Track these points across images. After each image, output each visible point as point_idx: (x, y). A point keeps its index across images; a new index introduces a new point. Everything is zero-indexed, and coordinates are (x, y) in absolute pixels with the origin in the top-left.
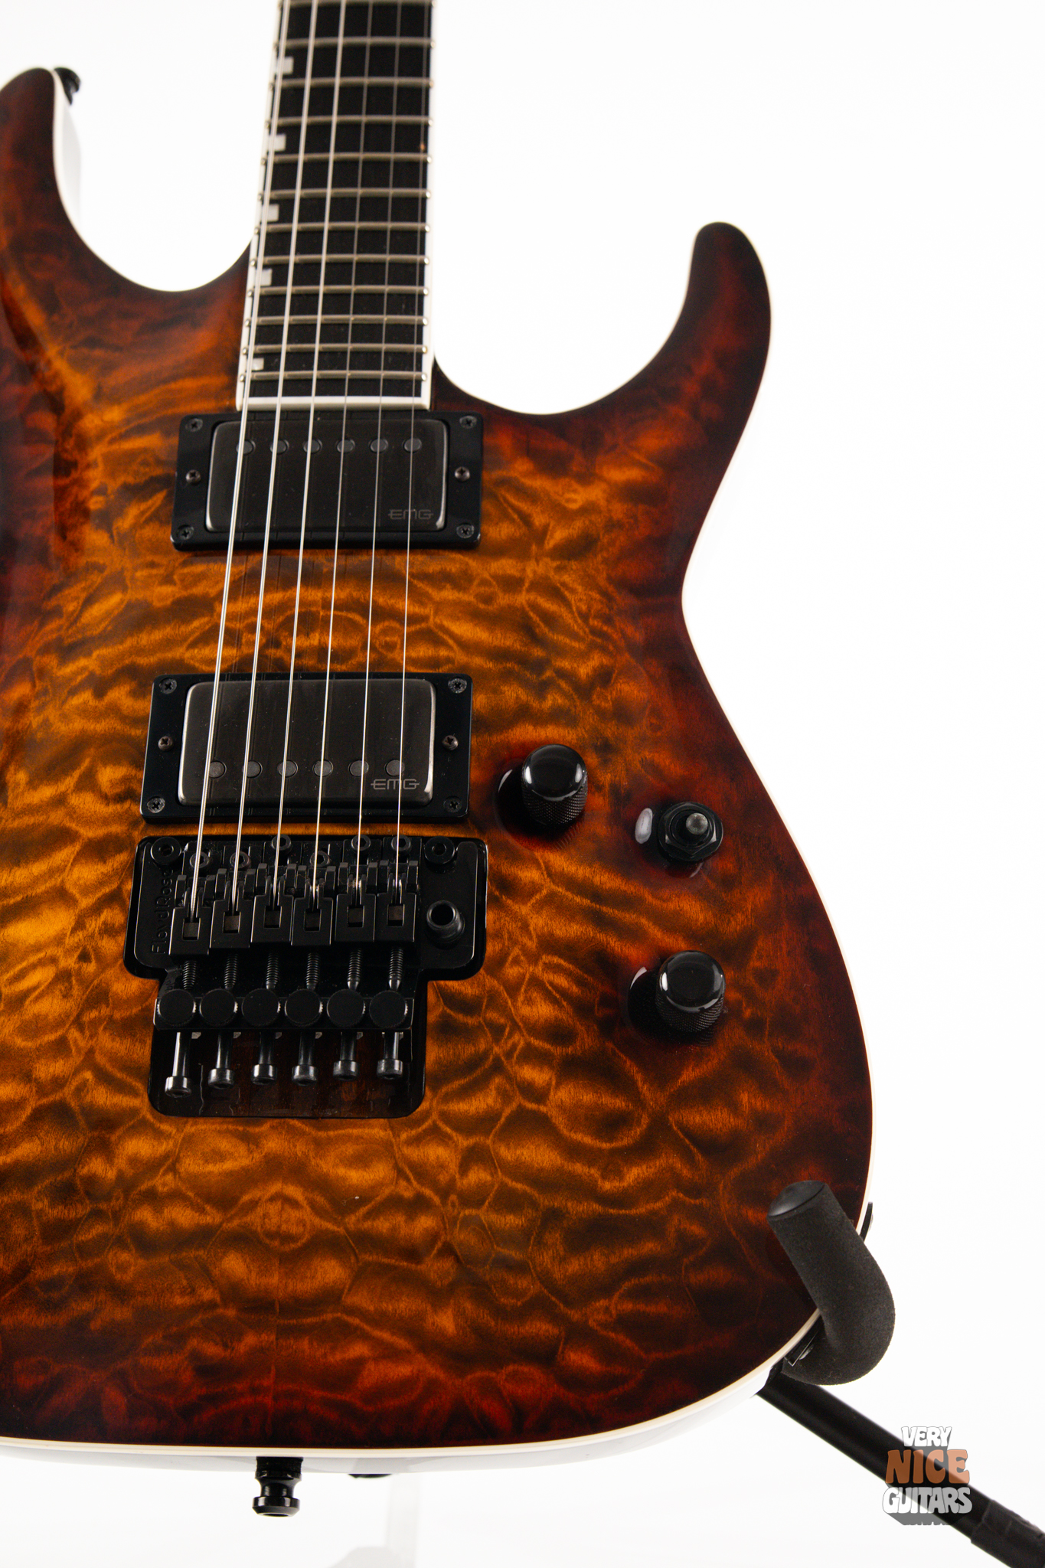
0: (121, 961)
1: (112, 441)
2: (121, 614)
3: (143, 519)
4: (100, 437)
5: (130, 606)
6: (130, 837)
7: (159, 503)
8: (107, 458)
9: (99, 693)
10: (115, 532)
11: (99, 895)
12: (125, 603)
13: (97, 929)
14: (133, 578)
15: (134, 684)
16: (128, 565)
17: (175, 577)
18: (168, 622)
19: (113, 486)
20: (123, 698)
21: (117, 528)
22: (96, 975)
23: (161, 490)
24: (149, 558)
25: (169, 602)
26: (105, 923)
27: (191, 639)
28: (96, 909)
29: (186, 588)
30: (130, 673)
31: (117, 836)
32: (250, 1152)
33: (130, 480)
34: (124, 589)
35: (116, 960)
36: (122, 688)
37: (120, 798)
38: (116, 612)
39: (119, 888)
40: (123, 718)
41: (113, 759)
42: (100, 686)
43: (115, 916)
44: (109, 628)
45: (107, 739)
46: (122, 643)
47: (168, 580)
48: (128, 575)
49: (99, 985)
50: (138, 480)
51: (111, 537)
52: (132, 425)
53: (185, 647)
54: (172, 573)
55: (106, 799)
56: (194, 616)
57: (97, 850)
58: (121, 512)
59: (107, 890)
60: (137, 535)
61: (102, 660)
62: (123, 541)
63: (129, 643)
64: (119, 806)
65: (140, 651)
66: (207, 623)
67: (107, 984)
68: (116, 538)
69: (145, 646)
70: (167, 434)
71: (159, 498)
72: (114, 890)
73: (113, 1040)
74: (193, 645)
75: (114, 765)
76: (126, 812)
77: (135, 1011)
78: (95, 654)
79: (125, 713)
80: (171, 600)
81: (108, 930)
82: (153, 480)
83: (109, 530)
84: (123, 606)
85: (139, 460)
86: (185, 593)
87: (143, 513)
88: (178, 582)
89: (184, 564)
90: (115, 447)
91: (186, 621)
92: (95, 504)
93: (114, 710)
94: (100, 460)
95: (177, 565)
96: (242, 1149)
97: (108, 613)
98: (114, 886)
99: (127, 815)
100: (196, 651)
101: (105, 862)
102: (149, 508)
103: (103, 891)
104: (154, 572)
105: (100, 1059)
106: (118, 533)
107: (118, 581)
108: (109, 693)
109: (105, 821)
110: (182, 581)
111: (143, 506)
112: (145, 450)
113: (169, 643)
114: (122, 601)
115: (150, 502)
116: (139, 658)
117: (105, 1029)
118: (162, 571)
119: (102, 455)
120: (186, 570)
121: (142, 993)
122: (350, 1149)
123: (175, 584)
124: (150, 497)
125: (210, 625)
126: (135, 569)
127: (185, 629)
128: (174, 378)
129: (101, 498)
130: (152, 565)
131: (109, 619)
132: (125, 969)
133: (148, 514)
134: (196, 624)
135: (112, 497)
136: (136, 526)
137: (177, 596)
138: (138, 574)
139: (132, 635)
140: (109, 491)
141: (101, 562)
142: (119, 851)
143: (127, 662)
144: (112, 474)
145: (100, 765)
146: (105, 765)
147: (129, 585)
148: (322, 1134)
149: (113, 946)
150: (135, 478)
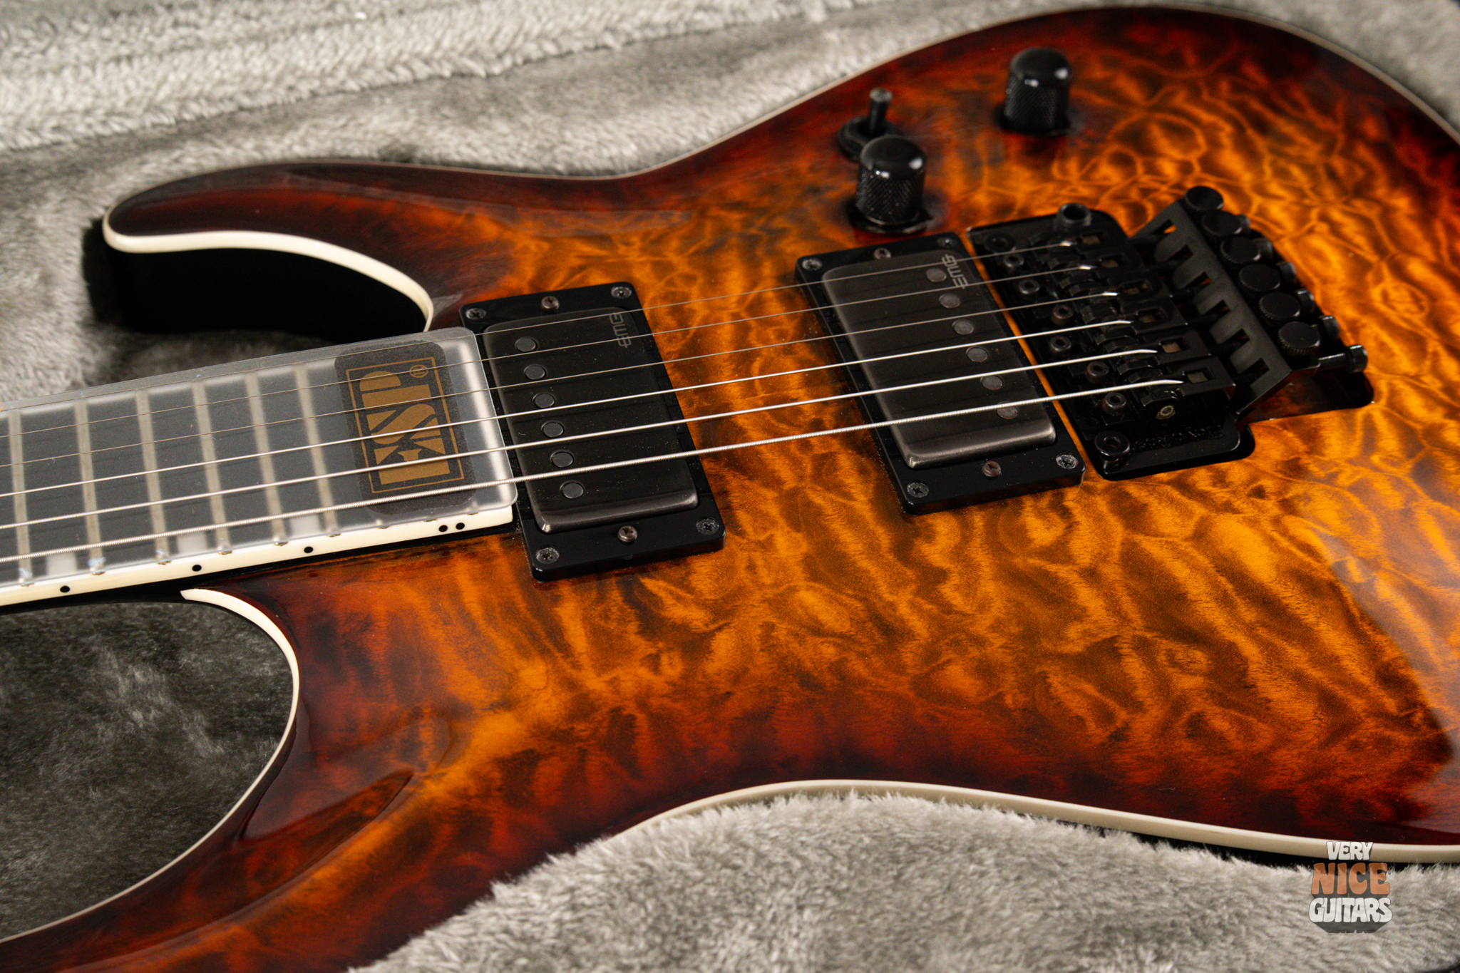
0: (1246, 460)
1: (576, 666)
2: (828, 583)
3: (688, 596)
4: (571, 684)
5: (814, 575)
6: (1106, 491)
7: (661, 583)
8: (603, 666)
9: (941, 575)
10: (712, 627)
11: (1184, 499)
12: (812, 584)
13: (1225, 490)
14: (776, 585)
15: (918, 542)
16: (758, 596)
17: (762, 537)
18: (824, 529)
19: (643, 647)
20: (939, 547)
21: (707, 625)
22: (1272, 477)
23: (642, 585)
24: (742, 574)
25: (799, 536)
26: (1214, 485)
27: (841, 500)
28: (1203, 497)
29: (774, 523)
30: (903, 550)
31: (1111, 503)
32: (1364, 326)
33: (632, 627)
34: (793, 590)
35: (1248, 465)
36: (927, 553)
37: (1064, 513)
38: (827, 591)
39: (1169, 483)
40: (966, 539)
41: (1021, 535)
42: (931, 578)
43: (1201, 477)
44: (850, 592)
45: (996, 548)
46: (867, 571)
47: (767, 546)
48: (770, 593)
49: (1281, 472)
50: (632, 617)
51: (720, 629)
52: (549, 645)
53: (851, 503)
54: (759, 543)
55: (1071, 527)
56: (809, 504)
57: (1134, 516)
58: (683, 627)
59: (1176, 494)
60: (713, 597)
61: (897, 585)
62: (723, 611)
63: (864, 563)
64: (1075, 512)
65: (872, 549)
66: (813, 489)
67: (1277, 465)
68: (722, 622)
69: (865, 544)
70: (557, 600)
71: (653, 585)
72: (1173, 486)
73: (1330, 445)
74: (848, 496)
75: (1027, 531)
76: (1078, 502)
77: (1290, 435)
78: (889, 598)
79: (957, 540)
80: (794, 534)
81: (1220, 480)
82: (629, 599)
83: (710, 635)
84: (817, 585)
85: (602, 623)
86: (782, 522)
87: (679, 599)
88: (767, 534)
89: (742, 534)
90: (585, 660)
91: (819, 512)
92: (673, 667)
93: (959, 553)
94: (607, 677)
95: (745, 541)
96: (1365, 331)
97: (831, 600)
98: (1168, 488)
99: (1083, 500)
100: (853, 491)
101: (1146, 505)
102: (671, 593)
103: (1179, 497)
104: (760, 562)
105: (1354, 451)
106: (714, 622)
107: (780, 604)
108: (938, 565)
109: (1099, 519)
110: (765, 529)
111: (669, 601)
112: (586, 619)
113: (853, 521)
114: (809, 588)
115: (662, 594)
116: (883, 546)
117: (1323, 455)
118: (758, 557)
119: (599, 675)
120: (749, 529)
121: (1269, 433)
122: (1316, 263)
123: (772, 536)
124: (655, 595)
125: (815, 486)
126: (761, 586)
127: (829, 510)
128: (465, 615)
129: (664, 659)
130: (751, 567)
131: (838, 596)
132: (1253, 454)
133: (681, 592)
134: (818, 500)
135: (660, 645)
136: (701, 604)
137: (787, 529)
138: (768, 581)
139: (854, 563)
140: (653, 651)
141: (759, 631)
142: (1127, 494)
143: (891, 557)
144: (627, 653)
145: (1032, 545)
146: (1030, 541)
147: (785, 586)
148: (1316, 281)
149: (1236, 471)
150: (630, 621)
